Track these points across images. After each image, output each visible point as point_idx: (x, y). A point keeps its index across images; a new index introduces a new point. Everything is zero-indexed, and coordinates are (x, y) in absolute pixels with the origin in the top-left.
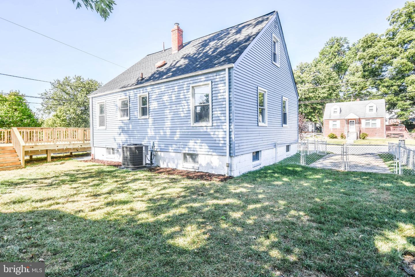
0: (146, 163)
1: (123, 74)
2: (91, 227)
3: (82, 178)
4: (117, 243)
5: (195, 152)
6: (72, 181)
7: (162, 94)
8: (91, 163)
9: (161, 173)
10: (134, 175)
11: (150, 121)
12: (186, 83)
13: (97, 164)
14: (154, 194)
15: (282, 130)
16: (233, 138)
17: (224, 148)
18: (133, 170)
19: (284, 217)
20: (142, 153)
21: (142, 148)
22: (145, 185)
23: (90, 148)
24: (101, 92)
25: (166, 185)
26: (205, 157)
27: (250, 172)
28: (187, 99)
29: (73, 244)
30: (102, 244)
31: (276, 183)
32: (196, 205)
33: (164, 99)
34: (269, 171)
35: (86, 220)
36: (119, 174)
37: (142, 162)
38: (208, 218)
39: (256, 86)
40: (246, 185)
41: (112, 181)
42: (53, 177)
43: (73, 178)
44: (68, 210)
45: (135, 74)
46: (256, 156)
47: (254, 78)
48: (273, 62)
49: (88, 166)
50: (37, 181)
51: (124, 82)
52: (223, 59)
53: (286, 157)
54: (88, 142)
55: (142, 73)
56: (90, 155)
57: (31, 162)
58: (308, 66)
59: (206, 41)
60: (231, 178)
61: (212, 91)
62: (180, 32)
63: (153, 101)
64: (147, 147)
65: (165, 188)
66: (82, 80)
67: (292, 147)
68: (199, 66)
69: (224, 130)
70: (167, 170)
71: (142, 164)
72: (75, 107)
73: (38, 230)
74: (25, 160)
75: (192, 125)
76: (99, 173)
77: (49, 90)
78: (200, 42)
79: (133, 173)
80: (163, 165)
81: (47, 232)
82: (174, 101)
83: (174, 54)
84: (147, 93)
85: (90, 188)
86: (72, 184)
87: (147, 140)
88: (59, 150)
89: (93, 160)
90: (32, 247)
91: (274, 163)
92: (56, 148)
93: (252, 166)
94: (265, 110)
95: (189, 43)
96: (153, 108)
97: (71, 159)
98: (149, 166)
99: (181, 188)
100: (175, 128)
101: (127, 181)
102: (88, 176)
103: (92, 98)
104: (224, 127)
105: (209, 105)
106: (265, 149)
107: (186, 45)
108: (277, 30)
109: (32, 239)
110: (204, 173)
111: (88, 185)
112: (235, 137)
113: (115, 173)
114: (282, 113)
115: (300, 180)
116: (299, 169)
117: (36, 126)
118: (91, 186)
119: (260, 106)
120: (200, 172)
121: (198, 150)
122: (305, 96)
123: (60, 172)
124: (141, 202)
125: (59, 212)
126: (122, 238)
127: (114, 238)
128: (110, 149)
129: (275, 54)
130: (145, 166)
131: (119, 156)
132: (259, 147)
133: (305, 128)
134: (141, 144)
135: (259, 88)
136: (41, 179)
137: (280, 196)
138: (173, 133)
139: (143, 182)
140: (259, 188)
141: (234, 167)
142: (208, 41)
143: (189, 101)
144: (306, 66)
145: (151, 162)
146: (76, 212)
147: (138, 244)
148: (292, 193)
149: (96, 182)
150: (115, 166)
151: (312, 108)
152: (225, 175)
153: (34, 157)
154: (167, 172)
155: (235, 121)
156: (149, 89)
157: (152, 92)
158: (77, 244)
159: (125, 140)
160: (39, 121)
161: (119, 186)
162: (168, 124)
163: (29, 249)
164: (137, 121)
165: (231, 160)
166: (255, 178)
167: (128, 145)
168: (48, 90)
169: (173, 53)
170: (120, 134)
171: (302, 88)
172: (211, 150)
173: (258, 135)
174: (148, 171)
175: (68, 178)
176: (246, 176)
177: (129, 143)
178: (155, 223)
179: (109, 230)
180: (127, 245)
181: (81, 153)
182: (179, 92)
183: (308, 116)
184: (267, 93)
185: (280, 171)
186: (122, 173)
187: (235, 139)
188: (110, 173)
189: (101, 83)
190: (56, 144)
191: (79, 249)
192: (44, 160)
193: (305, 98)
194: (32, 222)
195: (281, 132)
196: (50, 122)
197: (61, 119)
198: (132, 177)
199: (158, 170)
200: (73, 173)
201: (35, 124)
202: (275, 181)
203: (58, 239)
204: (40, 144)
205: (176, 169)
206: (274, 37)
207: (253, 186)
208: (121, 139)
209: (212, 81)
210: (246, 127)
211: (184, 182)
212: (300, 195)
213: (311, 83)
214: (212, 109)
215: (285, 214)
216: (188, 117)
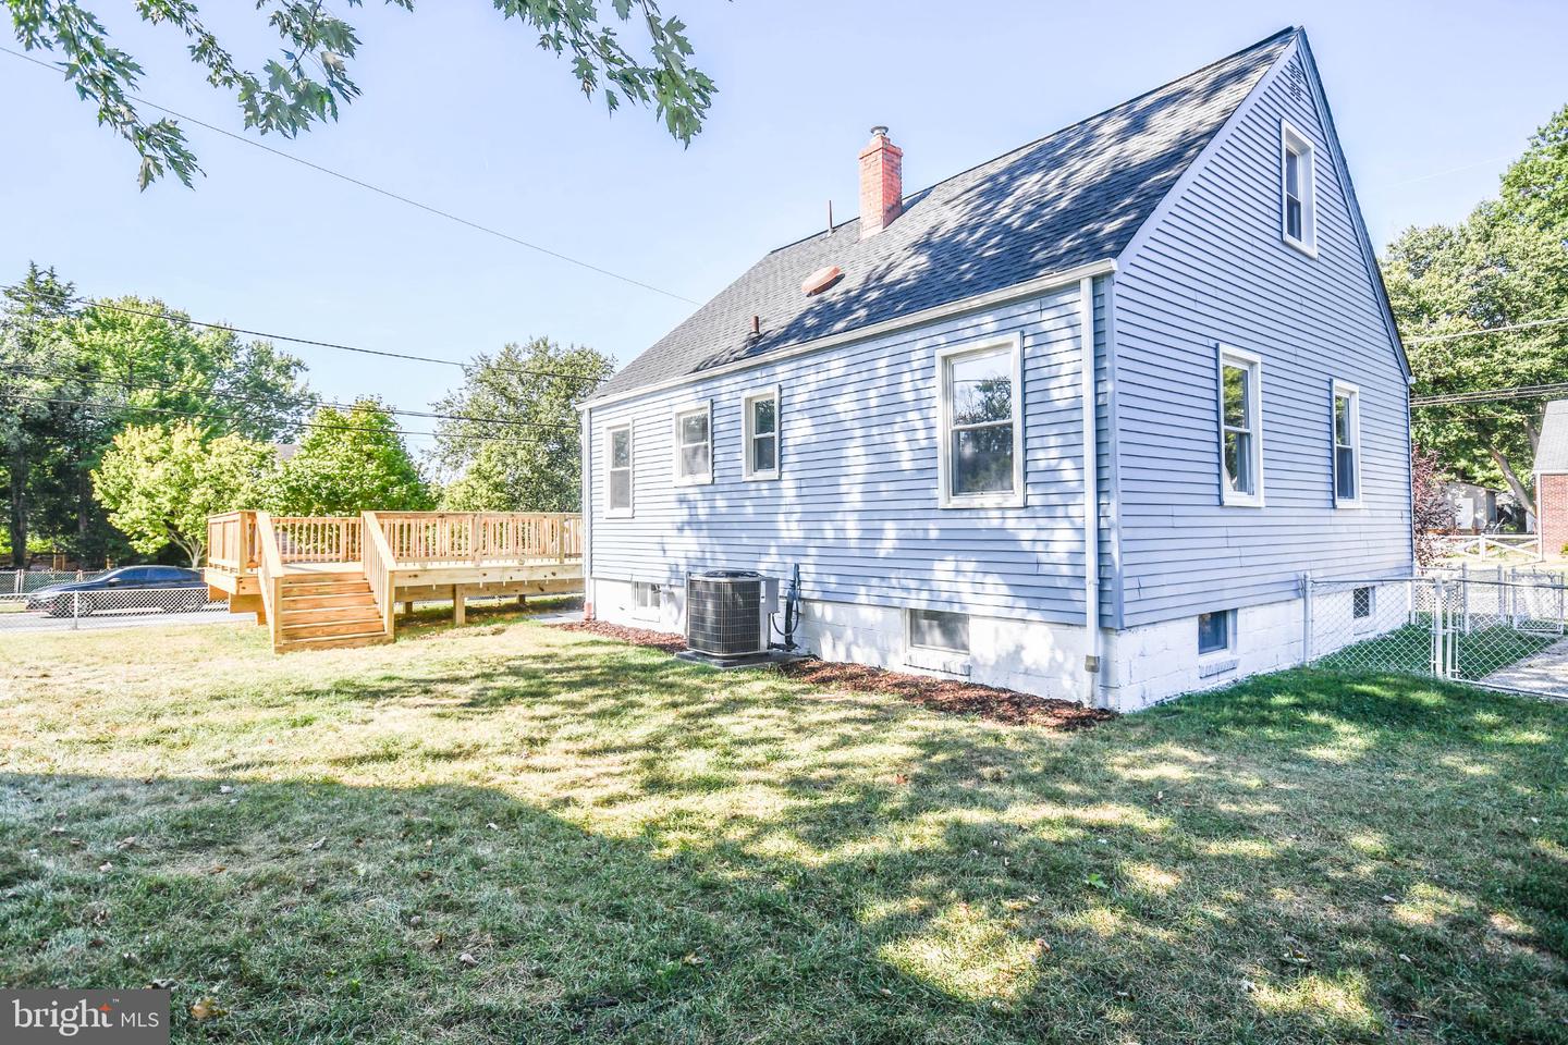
0: (769, 640)
1: (690, 324)
2: (606, 862)
3: (564, 684)
4: (699, 931)
5: (956, 609)
6: (533, 695)
7: (832, 388)
8: (586, 636)
9: (825, 681)
10: (731, 683)
11: (788, 487)
12: (920, 344)
13: (604, 639)
14: (809, 762)
15: (1334, 521)
16: (1116, 555)
17: (1076, 595)
18: (725, 665)
19: (1381, 911)
20: (757, 604)
21: (757, 584)
22: (772, 722)
23: (581, 581)
24: (616, 388)
25: (848, 729)
26: (997, 631)
27: (1189, 699)
28: (924, 404)
29: (558, 917)
30: (648, 930)
31: (1318, 753)
32: (976, 817)
33: (838, 409)
34: (1280, 700)
35: (588, 836)
36: (677, 679)
37: (757, 636)
38: (1031, 876)
39: (1212, 343)
40: (1179, 751)
41: (659, 702)
42: (477, 677)
43: (535, 684)
44: (530, 795)
45: (732, 323)
46: (1214, 630)
47: (1200, 308)
48: (1288, 238)
49: (576, 645)
50: (432, 687)
51: (695, 352)
52: (1065, 244)
53: (1353, 641)
54: (573, 561)
55: (757, 318)
56: (581, 608)
57: (408, 623)
58: (1448, 242)
59: (993, 178)
60: (1109, 719)
61: (1024, 372)
62: (892, 157)
63: (796, 416)
64: (772, 583)
65: (845, 742)
66: (551, 353)
67: (1382, 598)
68: (968, 276)
69: (1072, 523)
70: (849, 671)
71: (756, 646)
72: (532, 444)
73: (450, 854)
74: (396, 616)
75: (942, 504)
76: (617, 674)
77: (458, 392)
78: (971, 184)
79: (727, 677)
80: (829, 652)
81: (477, 863)
82: (874, 412)
83: (870, 240)
84: (773, 389)
85: (590, 722)
86: (534, 703)
87: (775, 558)
88: (488, 586)
89: (591, 624)
90: (437, 908)
91: (1296, 663)
92: (481, 581)
93: (1195, 675)
94: (1253, 439)
95: (925, 194)
96: (799, 441)
97: (523, 619)
98: (780, 655)
99: (910, 744)
100: (876, 516)
101: (710, 705)
102: (578, 679)
103: (591, 411)
104: (1073, 511)
105: (1011, 425)
106: (1251, 601)
107: (912, 203)
108: (1301, 103)
109: (436, 882)
110: (992, 689)
111: (583, 711)
112: (1122, 553)
113: (664, 673)
114: (1332, 450)
115: (1443, 747)
116: (1430, 698)
117: (421, 508)
118: (591, 716)
119: (1229, 421)
120: (975, 686)
121: (967, 598)
122: (1437, 370)
123: (494, 660)
124: (767, 788)
125: (506, 799)
126: (713, 916)
127: (686, 910)
128: (645, 585)
129: (1294, 205)
130: (767, 654)
131: (675, 611)
132: (1227, 594)
133: (1444, 512)
134: (754, 574)
135: (1223, 348)
136: (443, 681)
137: (1351, 814)
138: (872, 535)
139: (766, 714)
140: (1241, 769)
141: (1120, 673)
142: (1003, 179)
143: (932, 413)
144: (1437, 241)
145: (789, 640)
146: (556, 805)
147: (771, 945)
148: (1406, 805)
149: (609, 703)
150: (662, 647)
151: (1470, 422)
152: (1079, 705)
153: (417, 606)
154: (847, 680)
155: (1122, 486)
156: (783, 372)
157: (794, 382)
158: (569, 915)
159: (699, 555)
160: (431, 489)
161: (681, 722)
162: (854, 497)
163: (430, 917)
164: (742, 487)
165: (1107, 642)
166: (1218, 723)
167: (708, 575)
168: (455, 392)
169: (865, 235)
170: (681, 530)
171: (1421, 339)
172: (1022, 603)
173: (1223, 542)
174: (779, 671)
175: (521, 684)
176: (1175, 713)
177: (712, 566)
178: (827, 874)
179: (667, 879)
180: (736, 947)
181: (550, 598)
182: (895, 379)
183: (1455, 459)
184: (1259, 367)
185: (1334, 700)
186: (689, 674)
187: (1121, 559)
188: (647, 674)
189: (610, 357)
190: (482, 565)
191: (576, 936)
192: (445, 618)
193: (1438, 381)
194: (429, 825)
195: (1331, 529)
196: (459, 496)
197: (491, 481)
198: (725, 694)
199: (813, 670)
200: (534, 666)
201: (421, 500)
202: (1310, 742)
203: (510, 892)
204: (436, 565)
205: (879, 669)
206: (1289, 133)
207: (1211, 759)
208: (682, 554)
209: (1022, 332)
210: (1168, 511)
211: (918, 723)
212: (1447, 816)
213: (1463, 313)
214: (1025, 440)
215: (1386, 898)
216: (929, 474)
